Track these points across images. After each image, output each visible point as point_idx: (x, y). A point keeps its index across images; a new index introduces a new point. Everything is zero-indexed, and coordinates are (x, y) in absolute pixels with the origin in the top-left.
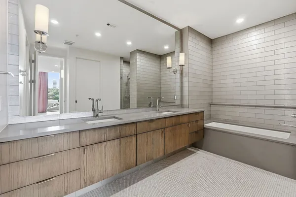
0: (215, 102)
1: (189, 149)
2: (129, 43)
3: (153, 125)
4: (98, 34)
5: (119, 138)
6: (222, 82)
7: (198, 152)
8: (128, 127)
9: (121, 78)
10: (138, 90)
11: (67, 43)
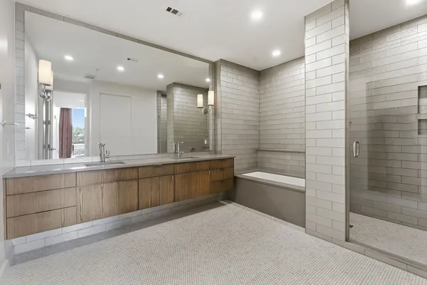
0: (262, 147)
1: (222, 202)
2: (161, 76)
3: (160, 171)
4: (121, 69)
5: (118, 181)
6: (269, 123)
7: (230, 205)
8: (128, 171)
9: (159, 117)
10: (176, 132)
11: (88, 77)
